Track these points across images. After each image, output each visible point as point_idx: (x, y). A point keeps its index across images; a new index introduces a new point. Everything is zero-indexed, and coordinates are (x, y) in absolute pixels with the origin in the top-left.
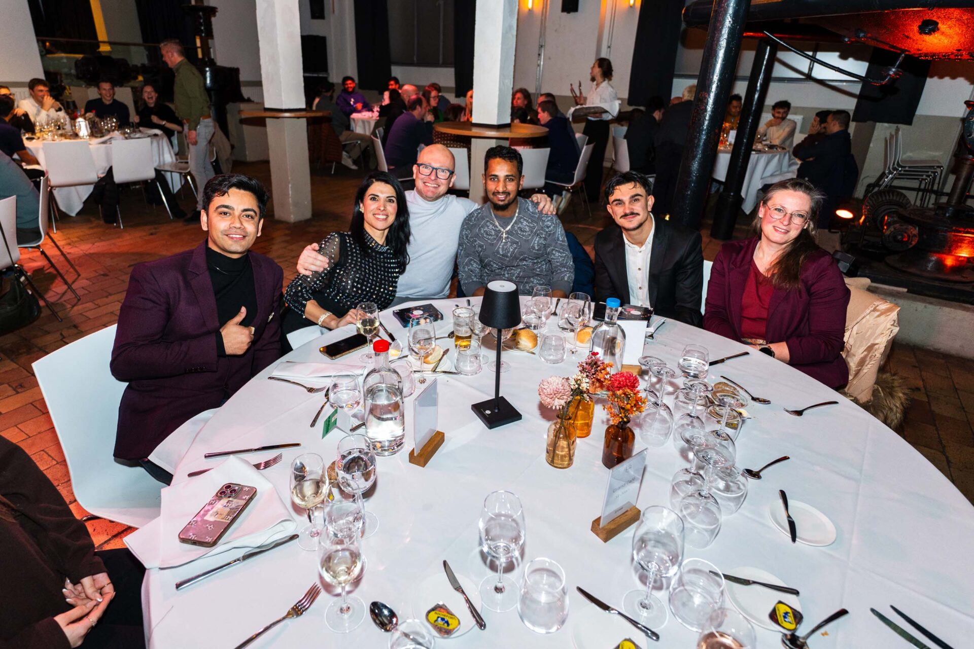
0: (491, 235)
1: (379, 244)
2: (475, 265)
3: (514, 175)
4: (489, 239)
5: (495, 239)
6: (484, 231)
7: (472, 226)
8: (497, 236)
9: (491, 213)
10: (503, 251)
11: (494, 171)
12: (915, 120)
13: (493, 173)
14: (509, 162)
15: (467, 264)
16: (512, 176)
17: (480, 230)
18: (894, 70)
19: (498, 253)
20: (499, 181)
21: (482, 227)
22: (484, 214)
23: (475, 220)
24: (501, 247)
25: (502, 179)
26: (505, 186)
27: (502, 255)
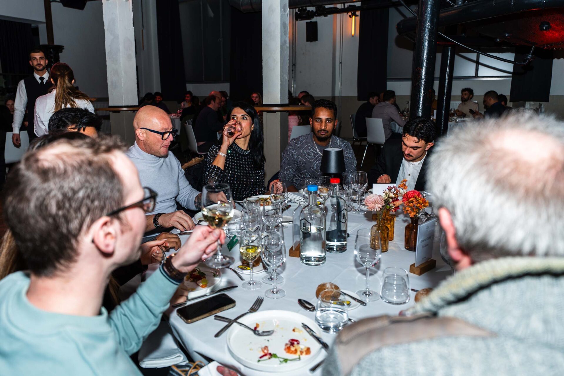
0: (311, 156)
1: (243, 150)
2: (292, 172)
3: (332, 118)
4: (309, 158)
5: (313, 158)
6: (306, 152)
7: (299, 147)
8: (315, 157)
9: (313, 141)
10: (316, 167)
11: (318, 115)
12: (550, 98)
13: (318, 117)
14: (329, 110)
15: (286, 170)
16: (330, 119)
17: (303, 151)
18: (530, 56)
19: (313, 168)
20: (322, 122)
21: (305, 149)
22: (308, 141)
23: (300, 143)
24: (316, 164)
25: (324, 121)
26: (326, 126)
27: (315, 170)
